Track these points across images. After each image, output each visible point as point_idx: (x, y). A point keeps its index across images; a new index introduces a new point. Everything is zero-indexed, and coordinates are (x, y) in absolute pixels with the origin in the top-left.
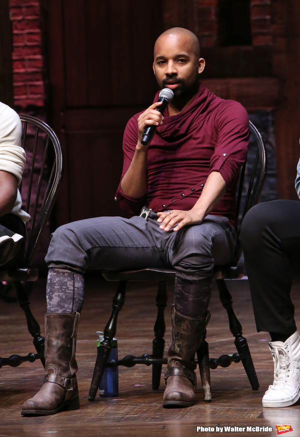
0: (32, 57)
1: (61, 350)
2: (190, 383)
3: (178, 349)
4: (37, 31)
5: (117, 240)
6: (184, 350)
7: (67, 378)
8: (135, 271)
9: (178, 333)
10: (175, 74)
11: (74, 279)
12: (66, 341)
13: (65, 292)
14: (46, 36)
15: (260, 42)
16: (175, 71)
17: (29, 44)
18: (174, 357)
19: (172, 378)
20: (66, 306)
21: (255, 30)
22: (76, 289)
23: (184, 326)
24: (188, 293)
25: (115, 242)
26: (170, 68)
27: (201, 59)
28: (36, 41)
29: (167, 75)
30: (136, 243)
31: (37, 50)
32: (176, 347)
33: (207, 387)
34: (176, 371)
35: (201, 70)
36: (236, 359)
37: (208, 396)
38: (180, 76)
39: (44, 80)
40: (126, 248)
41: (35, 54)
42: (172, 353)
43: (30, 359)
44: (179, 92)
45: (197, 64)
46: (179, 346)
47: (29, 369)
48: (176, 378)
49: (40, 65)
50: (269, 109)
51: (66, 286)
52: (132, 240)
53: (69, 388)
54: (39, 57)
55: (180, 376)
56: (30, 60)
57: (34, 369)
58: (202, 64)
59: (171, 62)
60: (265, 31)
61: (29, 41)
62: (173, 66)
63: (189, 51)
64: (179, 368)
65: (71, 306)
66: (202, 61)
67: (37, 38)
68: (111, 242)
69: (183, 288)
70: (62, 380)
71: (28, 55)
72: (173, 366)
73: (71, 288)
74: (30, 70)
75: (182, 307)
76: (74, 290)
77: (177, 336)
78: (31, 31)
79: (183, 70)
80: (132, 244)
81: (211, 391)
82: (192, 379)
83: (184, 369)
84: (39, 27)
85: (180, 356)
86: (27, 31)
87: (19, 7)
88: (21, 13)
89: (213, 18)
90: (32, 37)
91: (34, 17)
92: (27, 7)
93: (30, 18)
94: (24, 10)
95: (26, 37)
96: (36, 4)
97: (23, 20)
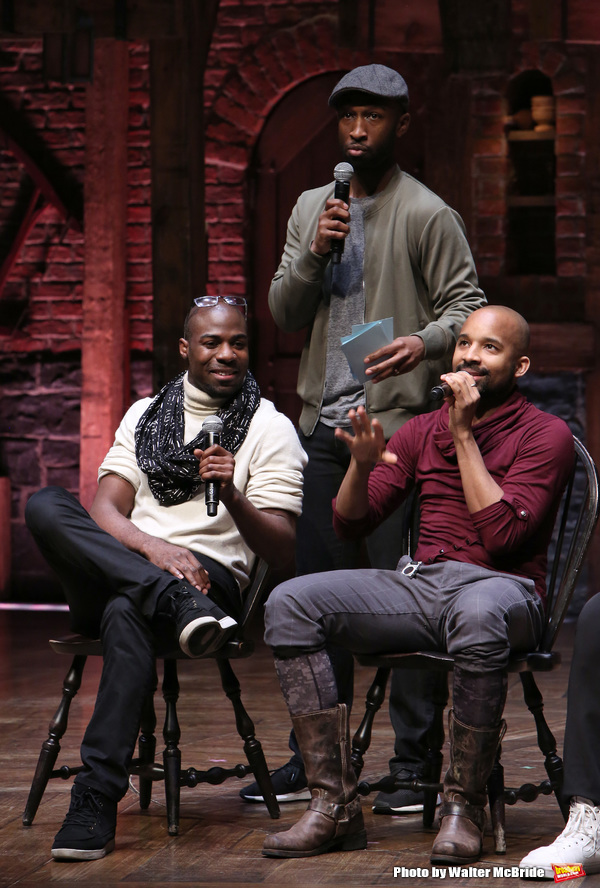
0: (229, 278)
1: (323, 767)
2: (475, 827)
3: (459, 775)
4: (240, 240)
5: (359, 603)
6: (467, 778)
7: (338, 804)
8: (401, 655)
9: (459, 751)
11: (310, 664)
12: (327, 752)
13: (302, 684)
14: (251, 248)
15: (568, 270)
16: (476, 358)
17: (226, 259)
18: (452, 787)
19: (448, 820)
20: (310, 703)
21: (561, 254)
22: (317, 676)
23: (466, 740)
24: (469, 688)
25: (358, 606)
27: (525, 358)
28: (236, 255)
30: (388, 608)
31: (237, 268)
32: (456, 771)
33: (499, 831)
34: (456, 809)
35: (522, 372)
36: (544, 789)
37: (501, 846)
40: (373, 614)
41: (234, 274)
42: (450, 780)
46: (459, 770)
48: (454, 820)
49: (241, 290)
50: (579, 370)
51: (302, 675)
52: (381, 604)
53: (343, 818)
54: (239, 279)
55: (461, 817)
56: (226, 282)
58: (524, 364)
59: (475, 345)
60: (577, 255)
61: (228, 254)
63: (504, 338)
64: (459, 805)
65: (317, 702)
66: (526, 361)
67: (238, 250)
68: (350, 606)
69: (462, 682)
70: (330, 807)
71: (224, 275)
72: (450, 801)
73: (310, 676)
75: (460, 710)
76: (315, 679)
77: (457, 754)
78: (231, 240)
79: (491, 360)
80: (382, 609)
82: (479, 821)
83: (467, 807)
84: (242, 235)
85: (461, 786)
86: (223, 240)
87: (214, 205)
88: (216, 214)
89: (500, 232)
90: (230, 248)
91: (235, 220)
92: (225, 205)
93: (228, 220)
94: (220, 209)
95: (222, 248)
96: (239, 201)
97: (219, 223)
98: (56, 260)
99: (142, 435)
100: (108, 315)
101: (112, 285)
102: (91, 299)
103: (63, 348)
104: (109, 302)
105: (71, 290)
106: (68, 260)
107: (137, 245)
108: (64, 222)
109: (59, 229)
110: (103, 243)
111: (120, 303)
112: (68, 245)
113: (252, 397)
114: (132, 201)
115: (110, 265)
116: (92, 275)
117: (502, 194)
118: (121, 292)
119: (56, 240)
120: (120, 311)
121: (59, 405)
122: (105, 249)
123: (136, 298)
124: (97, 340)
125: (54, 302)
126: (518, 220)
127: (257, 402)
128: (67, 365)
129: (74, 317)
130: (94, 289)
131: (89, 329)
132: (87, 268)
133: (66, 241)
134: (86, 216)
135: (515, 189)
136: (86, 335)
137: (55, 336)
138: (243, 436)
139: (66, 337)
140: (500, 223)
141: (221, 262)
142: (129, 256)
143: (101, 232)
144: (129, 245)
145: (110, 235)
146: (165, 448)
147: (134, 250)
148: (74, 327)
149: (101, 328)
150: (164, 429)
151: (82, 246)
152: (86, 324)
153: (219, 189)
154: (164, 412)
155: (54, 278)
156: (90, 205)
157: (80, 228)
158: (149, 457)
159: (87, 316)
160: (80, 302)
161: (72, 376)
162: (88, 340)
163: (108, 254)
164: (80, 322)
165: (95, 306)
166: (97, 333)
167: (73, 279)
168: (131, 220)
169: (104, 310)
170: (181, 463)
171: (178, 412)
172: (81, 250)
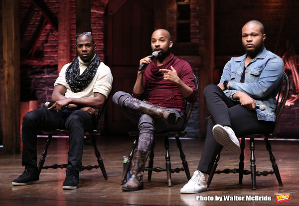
4: (102, 33)
10: (159, 46)
14: (105, 36)
15: (194, 41)
17: (98, 39)
21: (192, 36)
26: (157, 43)
27: (171, 42)
29: (156, 46)
31: (101, 41)
33: (170, 180)
35: (171, 46)
36: (182, 169)
37: (170, 184)
38: (161, 47)
39: (104, 54)
41: (101, 43)
43: (96, 167)
44: (161, 54)
45: (169, 44)
47: (95, 171)
49: (103, 48)
50: (197, 69)
54: (102, 44)
56: (99, 45)
57: (97, 171)
58: (171, 44)
59: (158, 41)
60: (196, 37)
62: (158, 43)
67: (102, 36)
74: (98, 49)
79: (163, 45)
81: (171, 182)
86: (97, 33)
87: (95, 23)
88: (96, 26)
89: (175, 30)
90: (100, 36)
91: (101, 28)
92: (98, 23)
93: (99, 28)
94: (97, 24)
95: (97, 36)
96: (102, 22)
97: (96, 29)
98: (51, 39)
99: (68, 73)
100: (65, 55)
101: (66, 46)
102: (60, 50)
103: (53, 64)
104: (65, 51)
105: (55, 47)
106: (54, 39)
107: (73, 35)
108: (53, 28)
109: (51, 31)
110: (64, 34)
111: (69, 51)
112: (54, 35)
113: (98, 62)
114: (72, 23)
115: (66, 40)
116: (60, 43)
117: (175, 20)
118: (69, 48)
119: (51, 34)
120: (69, 53)
121: (52, 80)
122: (64, 36)
123: (73, 50)
124: (62, 61)
125: (50, 51)
126: (180, 27)
127: (100, 63)
128: (54, 69)
129: (56, 55)
130: (61, 47)
131: (60, 58)
132: (59, 41)
133: (53, 34)
134: (59, 27)
135: (179, 18)
136: (59, 60)
137: (50, 61)
138: (95, 72)
139: (54, 61)
140: (175, 28)
141: (97, 40)
142: (71, 38)
143: (63, 31)
144: (71, 35)
145: (66, 32)
146: (74, 76)
147: (73, 36)
148: (56, 58)
149: (63, 58)
150: (74, 71)
151: (58, 35)
152: (59, 57)
153: (96, 19)
154: (74, 67)
155: (50, 44)
156: (60, 23)
157: (57, 30)
158: (70, 79)
159: (59, 55)
160: (57, 51)
161: (55, 72)
162: (59, 62)
163: (65, 37)
164: (57, 57)
165: (61, 52)
166: (62, 60)
167: (55, 45)
168: (72, 28)
169: (64, 53)
170: (78, 81)
171: (78, 66)
172: (57, 37)
